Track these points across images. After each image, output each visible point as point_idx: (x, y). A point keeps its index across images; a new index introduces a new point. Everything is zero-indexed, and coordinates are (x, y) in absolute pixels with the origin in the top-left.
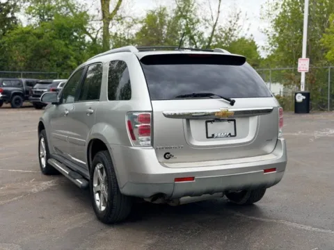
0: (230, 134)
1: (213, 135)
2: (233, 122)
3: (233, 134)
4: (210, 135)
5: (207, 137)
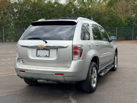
0: (46, 56)
1: (39, 55)
2: (48, 51)
3: (48, 56)
4: (38, 55)
5: (37, 56)
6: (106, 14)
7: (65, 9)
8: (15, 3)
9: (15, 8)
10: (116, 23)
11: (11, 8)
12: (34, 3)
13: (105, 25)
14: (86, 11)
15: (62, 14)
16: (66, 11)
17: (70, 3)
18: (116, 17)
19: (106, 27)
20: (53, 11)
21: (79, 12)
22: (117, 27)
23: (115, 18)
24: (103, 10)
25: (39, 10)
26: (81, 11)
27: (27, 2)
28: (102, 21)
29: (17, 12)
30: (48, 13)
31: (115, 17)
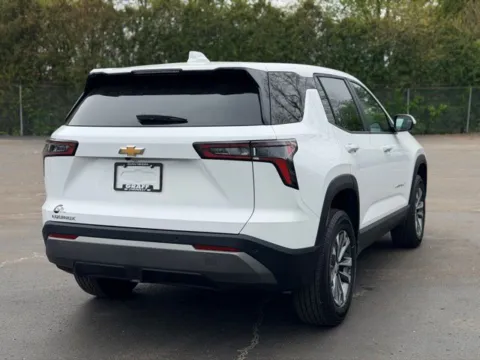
6: (432, 40)
7: (292, 26)
8: (129, 11)
9: (128, 25)
10: (468, 70)
11: (114, 27)
12: (188, 10)
13: (430, 79)
14: (364, 32)
15: (278, 42)
16: (294, 33)
17: (309, 6)
18: (470, 52)
19: (434, 84)
20: (251, 33)
21: (340, 36)
22: (472, 85)
23: (466, 55)
24: (423, 26)
25: (204, 31)
26: (345, 33)
27: (164, 6)
28: (418, 66)
29: (134, 39)
30: (234, 40)
31: (463, 52)
